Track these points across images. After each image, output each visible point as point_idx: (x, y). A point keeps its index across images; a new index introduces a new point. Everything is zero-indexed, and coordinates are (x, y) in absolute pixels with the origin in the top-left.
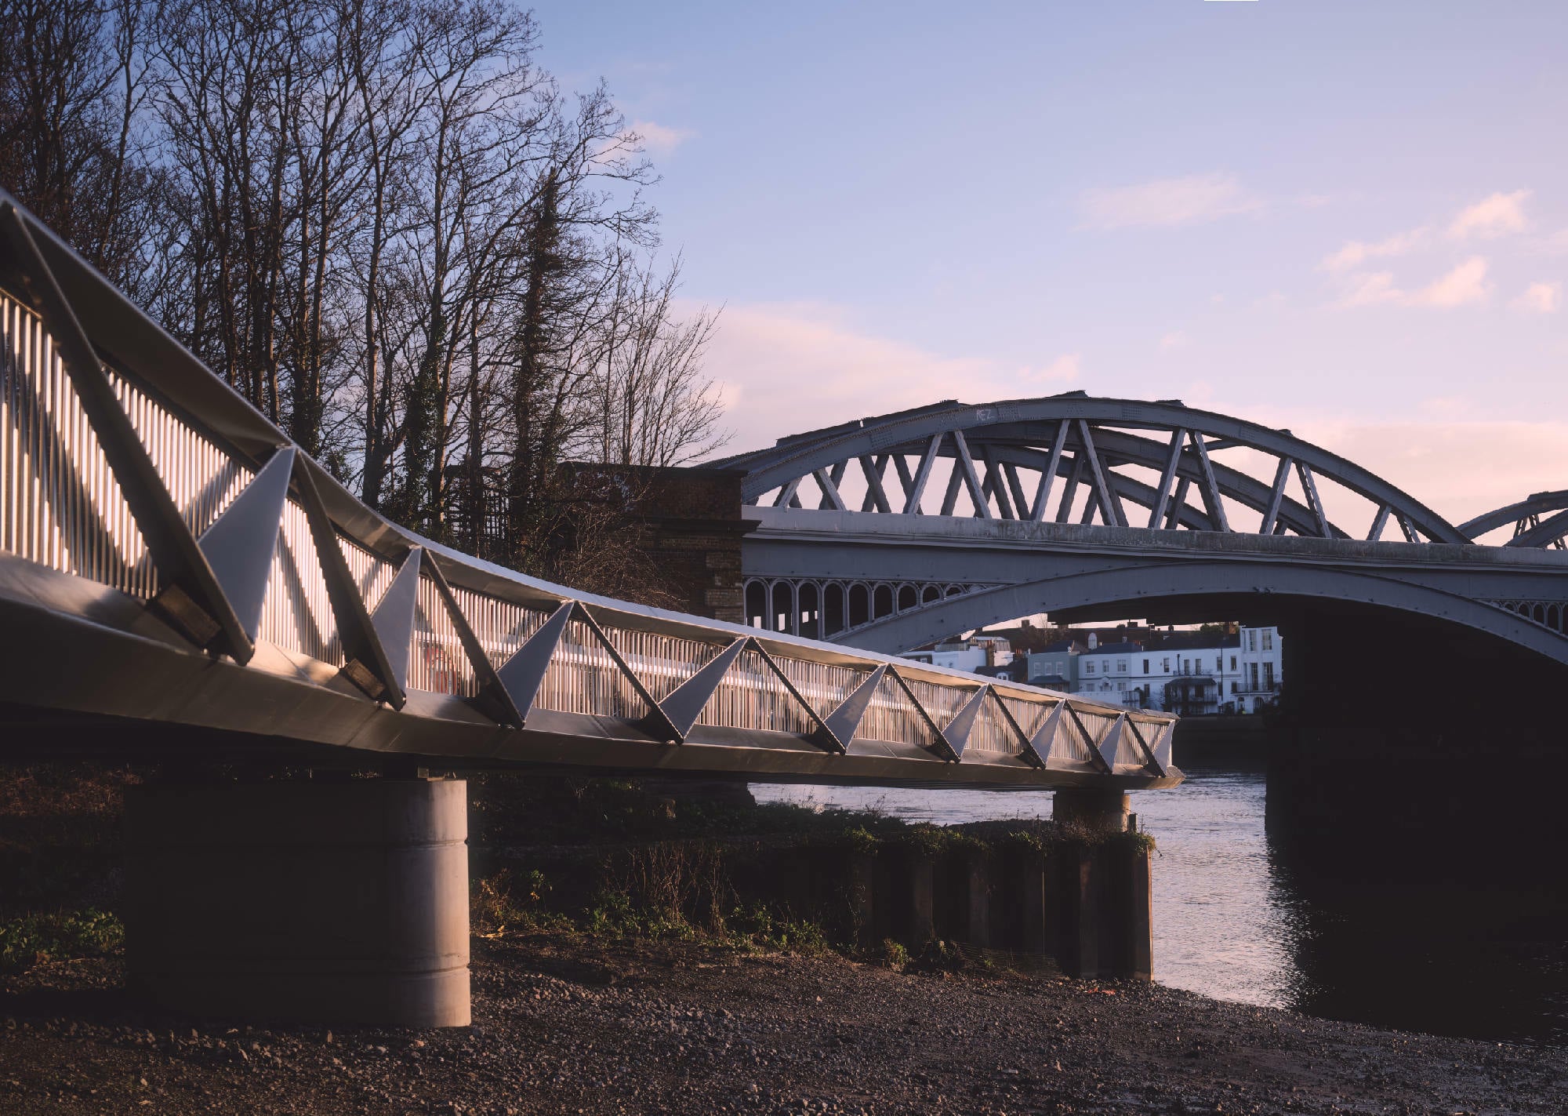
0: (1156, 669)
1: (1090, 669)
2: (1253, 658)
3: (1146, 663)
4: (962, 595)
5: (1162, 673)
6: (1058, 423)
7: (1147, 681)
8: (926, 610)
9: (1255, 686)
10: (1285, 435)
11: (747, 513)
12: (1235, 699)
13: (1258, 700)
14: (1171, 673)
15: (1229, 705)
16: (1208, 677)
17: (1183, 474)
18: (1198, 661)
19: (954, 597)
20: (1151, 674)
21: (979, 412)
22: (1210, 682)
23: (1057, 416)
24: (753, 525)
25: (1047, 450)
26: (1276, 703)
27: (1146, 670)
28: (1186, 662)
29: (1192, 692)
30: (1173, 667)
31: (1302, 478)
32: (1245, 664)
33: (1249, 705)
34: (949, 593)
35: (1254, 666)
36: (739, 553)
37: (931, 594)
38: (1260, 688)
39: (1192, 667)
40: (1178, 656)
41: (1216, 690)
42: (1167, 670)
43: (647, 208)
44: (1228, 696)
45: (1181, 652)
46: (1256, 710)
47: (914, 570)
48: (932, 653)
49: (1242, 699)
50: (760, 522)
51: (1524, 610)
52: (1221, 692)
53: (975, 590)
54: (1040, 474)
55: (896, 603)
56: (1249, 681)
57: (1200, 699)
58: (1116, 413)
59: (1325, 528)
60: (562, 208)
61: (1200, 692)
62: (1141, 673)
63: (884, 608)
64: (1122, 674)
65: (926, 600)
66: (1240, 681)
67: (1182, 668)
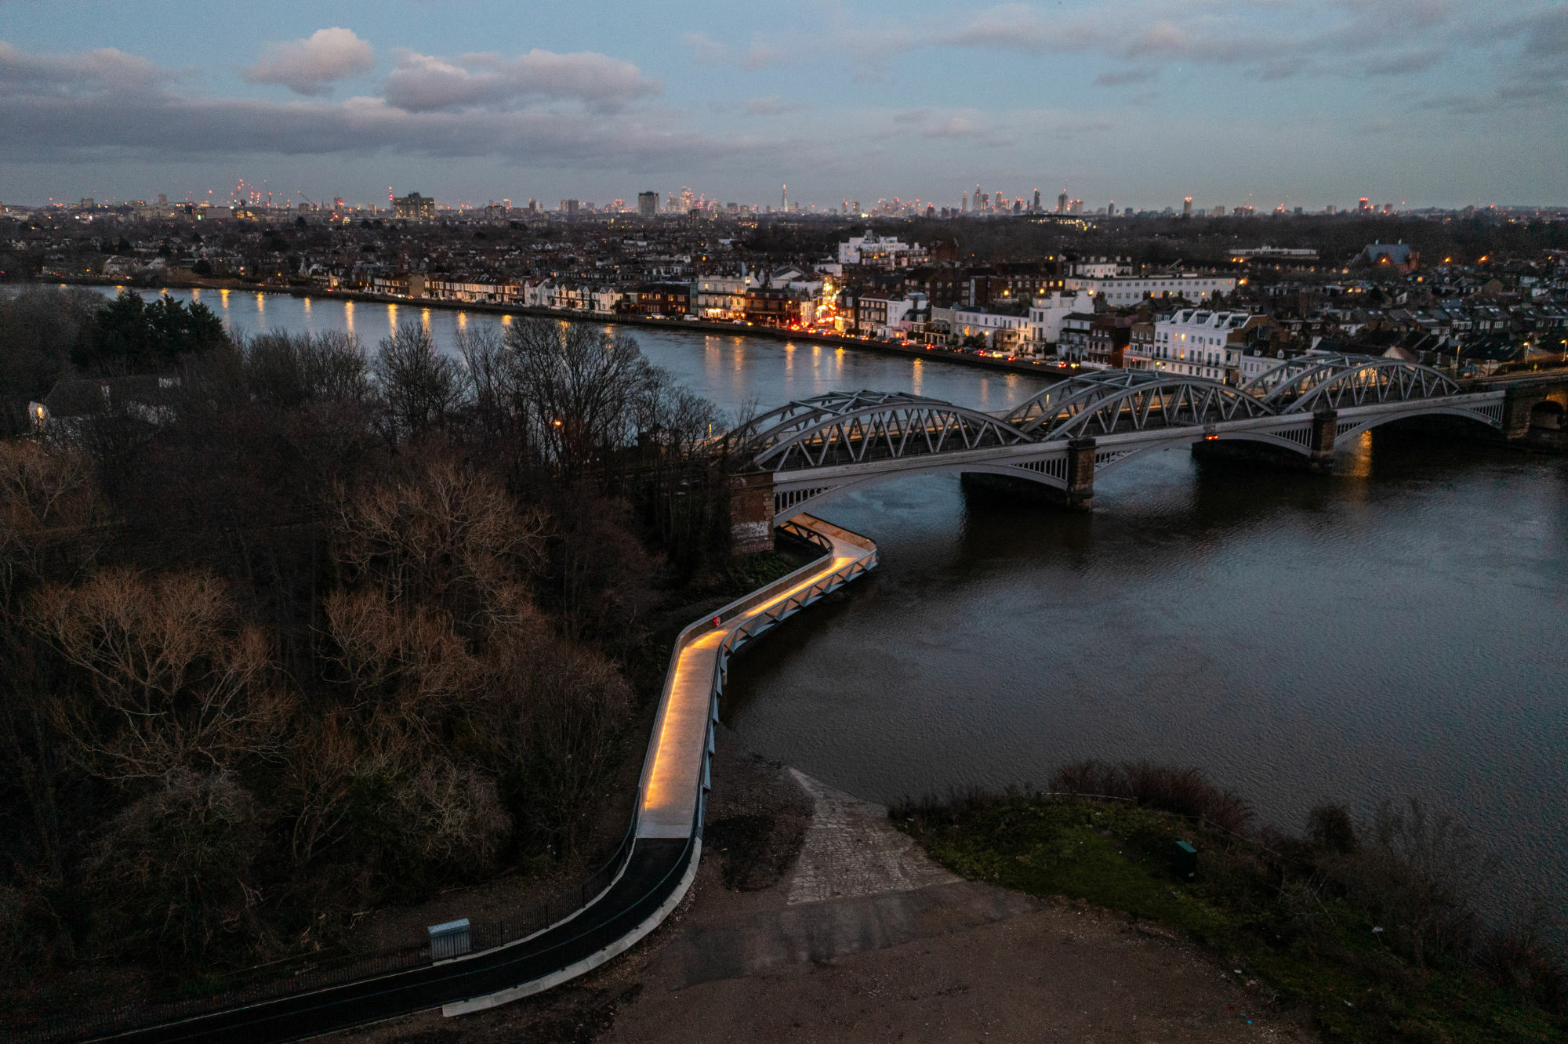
0: (991, 323)
1: (961, 318)
3: (986, 320)
5: (993, 325)
14: (997, 325)
16: (1013, 330)
18: (1010, 322)
20: (988, 324)
22: (1014, 333)
27: (986, 322)
28: (1005, 323)
29: (1006, 336)
30: (999, 324)
39: (1007, 325)
40: (1002, 319)
42: (995, 324)
44: (1020, 341)
52: (1017, 339)
57: (1008, 341)
62: (983, 324)
67: (1002, 325)
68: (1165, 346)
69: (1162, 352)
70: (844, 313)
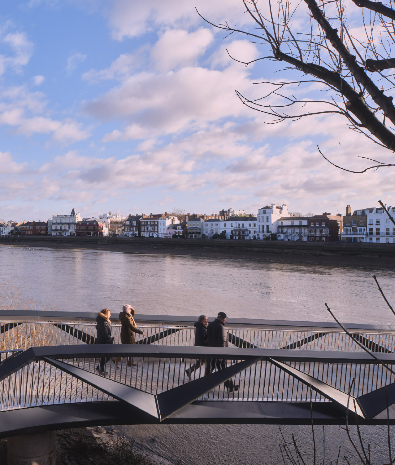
2: (262, 224)
3: (225, 224)
7: (225, 229)
9: (263, 232)
12: (256, 235)
13: (264, 235)
14: (233, 227)
16: (246, 229)
18: (243, 224)
20: (227, 227)
22: (247, 230)
26: (270, 236)
27: (225, 226)
28: (239, 225)
32: (260, 226)
33: (261, 237)
35: (263, 226)
38: (265, 232)
39: (241, 226)
40: (236, 223)
41: (248, 232)
42: (232, 226)
45: (237, 222)
46: (264, 238)
48: (158, 220)
49: (258, 235)
52: (250, 233)
56: (261, 230)
57: (243, 234)
61: (243, 232)
62: (223, 227)
64: (217, 227)
66: (257, 230)
67: (237, 226)
68: (378, 227)
69: (374, 231)
70: (131, 229)
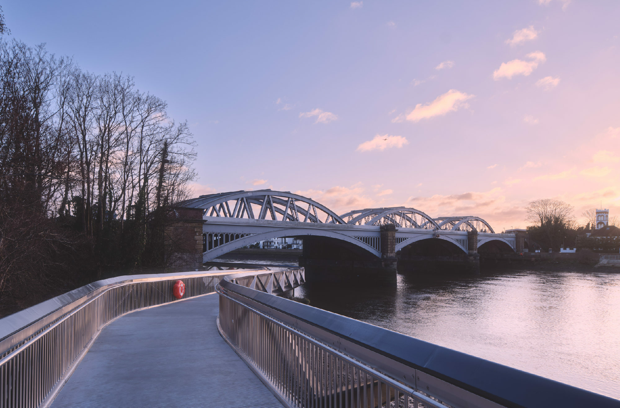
4: (249, 236)
6: (265, 196)
8: (242, 239)
9: (282, 243)
10: (310, 199)
11: (204, 218)
12: (278, 245)
13: (283, 246)
15: (276, 247)
17: (290, 208)
19: (247, 236)
21: (249, 193)
23: (265, 194)
24: (206, 221)
25: (262, 201)
26: (286, 246)
29: (269, 244)
31: (313, 209)
33: (281, 247)
34: (246, 235)
36: (202, 227)
37: (242, 236)
38: (283, 243)
41: (274, 243)
43: (195, 152)
44: (276, 245)
46: (282, 248)
47: (238, 231)
49: (279, 245)
50: (207, 220)
51: (358, 238)
52: (275, 244)
53: (252, 235)
54: (261, 206)
55: (235, 238)
56: (281, 242)
57: (270, 245)
58: (277, 194)
59: (318, 221)
60: (169, 149)
61: (270, 243)
63: (232, 239)
65: (241, 237)
66: (279, 242)
